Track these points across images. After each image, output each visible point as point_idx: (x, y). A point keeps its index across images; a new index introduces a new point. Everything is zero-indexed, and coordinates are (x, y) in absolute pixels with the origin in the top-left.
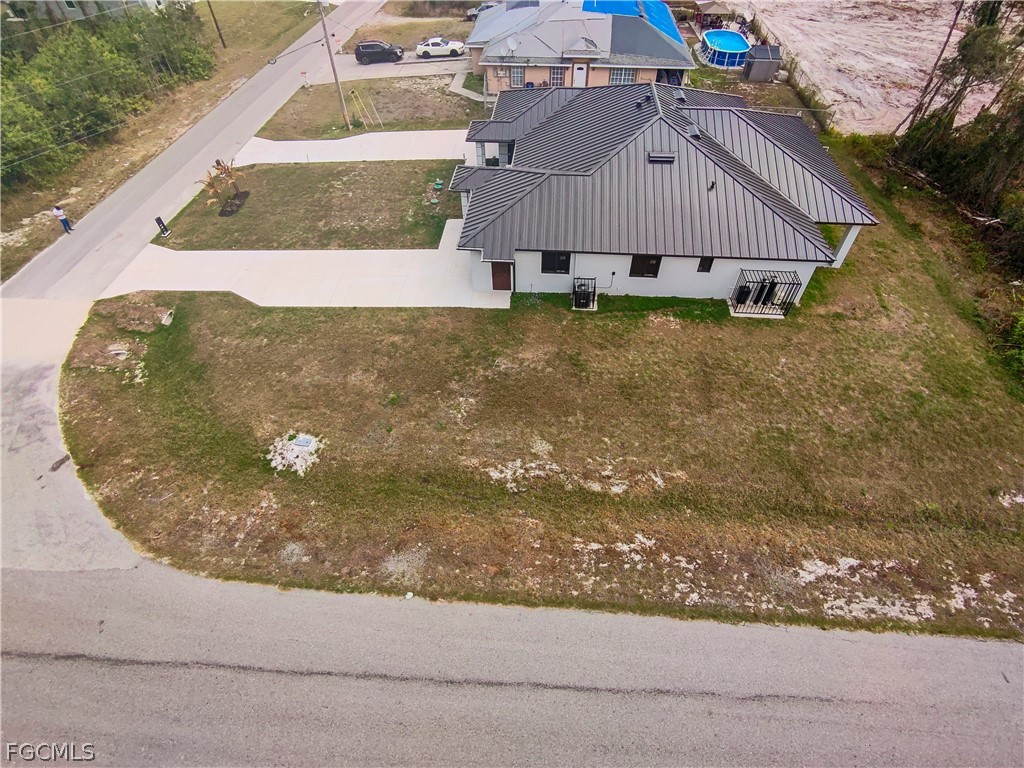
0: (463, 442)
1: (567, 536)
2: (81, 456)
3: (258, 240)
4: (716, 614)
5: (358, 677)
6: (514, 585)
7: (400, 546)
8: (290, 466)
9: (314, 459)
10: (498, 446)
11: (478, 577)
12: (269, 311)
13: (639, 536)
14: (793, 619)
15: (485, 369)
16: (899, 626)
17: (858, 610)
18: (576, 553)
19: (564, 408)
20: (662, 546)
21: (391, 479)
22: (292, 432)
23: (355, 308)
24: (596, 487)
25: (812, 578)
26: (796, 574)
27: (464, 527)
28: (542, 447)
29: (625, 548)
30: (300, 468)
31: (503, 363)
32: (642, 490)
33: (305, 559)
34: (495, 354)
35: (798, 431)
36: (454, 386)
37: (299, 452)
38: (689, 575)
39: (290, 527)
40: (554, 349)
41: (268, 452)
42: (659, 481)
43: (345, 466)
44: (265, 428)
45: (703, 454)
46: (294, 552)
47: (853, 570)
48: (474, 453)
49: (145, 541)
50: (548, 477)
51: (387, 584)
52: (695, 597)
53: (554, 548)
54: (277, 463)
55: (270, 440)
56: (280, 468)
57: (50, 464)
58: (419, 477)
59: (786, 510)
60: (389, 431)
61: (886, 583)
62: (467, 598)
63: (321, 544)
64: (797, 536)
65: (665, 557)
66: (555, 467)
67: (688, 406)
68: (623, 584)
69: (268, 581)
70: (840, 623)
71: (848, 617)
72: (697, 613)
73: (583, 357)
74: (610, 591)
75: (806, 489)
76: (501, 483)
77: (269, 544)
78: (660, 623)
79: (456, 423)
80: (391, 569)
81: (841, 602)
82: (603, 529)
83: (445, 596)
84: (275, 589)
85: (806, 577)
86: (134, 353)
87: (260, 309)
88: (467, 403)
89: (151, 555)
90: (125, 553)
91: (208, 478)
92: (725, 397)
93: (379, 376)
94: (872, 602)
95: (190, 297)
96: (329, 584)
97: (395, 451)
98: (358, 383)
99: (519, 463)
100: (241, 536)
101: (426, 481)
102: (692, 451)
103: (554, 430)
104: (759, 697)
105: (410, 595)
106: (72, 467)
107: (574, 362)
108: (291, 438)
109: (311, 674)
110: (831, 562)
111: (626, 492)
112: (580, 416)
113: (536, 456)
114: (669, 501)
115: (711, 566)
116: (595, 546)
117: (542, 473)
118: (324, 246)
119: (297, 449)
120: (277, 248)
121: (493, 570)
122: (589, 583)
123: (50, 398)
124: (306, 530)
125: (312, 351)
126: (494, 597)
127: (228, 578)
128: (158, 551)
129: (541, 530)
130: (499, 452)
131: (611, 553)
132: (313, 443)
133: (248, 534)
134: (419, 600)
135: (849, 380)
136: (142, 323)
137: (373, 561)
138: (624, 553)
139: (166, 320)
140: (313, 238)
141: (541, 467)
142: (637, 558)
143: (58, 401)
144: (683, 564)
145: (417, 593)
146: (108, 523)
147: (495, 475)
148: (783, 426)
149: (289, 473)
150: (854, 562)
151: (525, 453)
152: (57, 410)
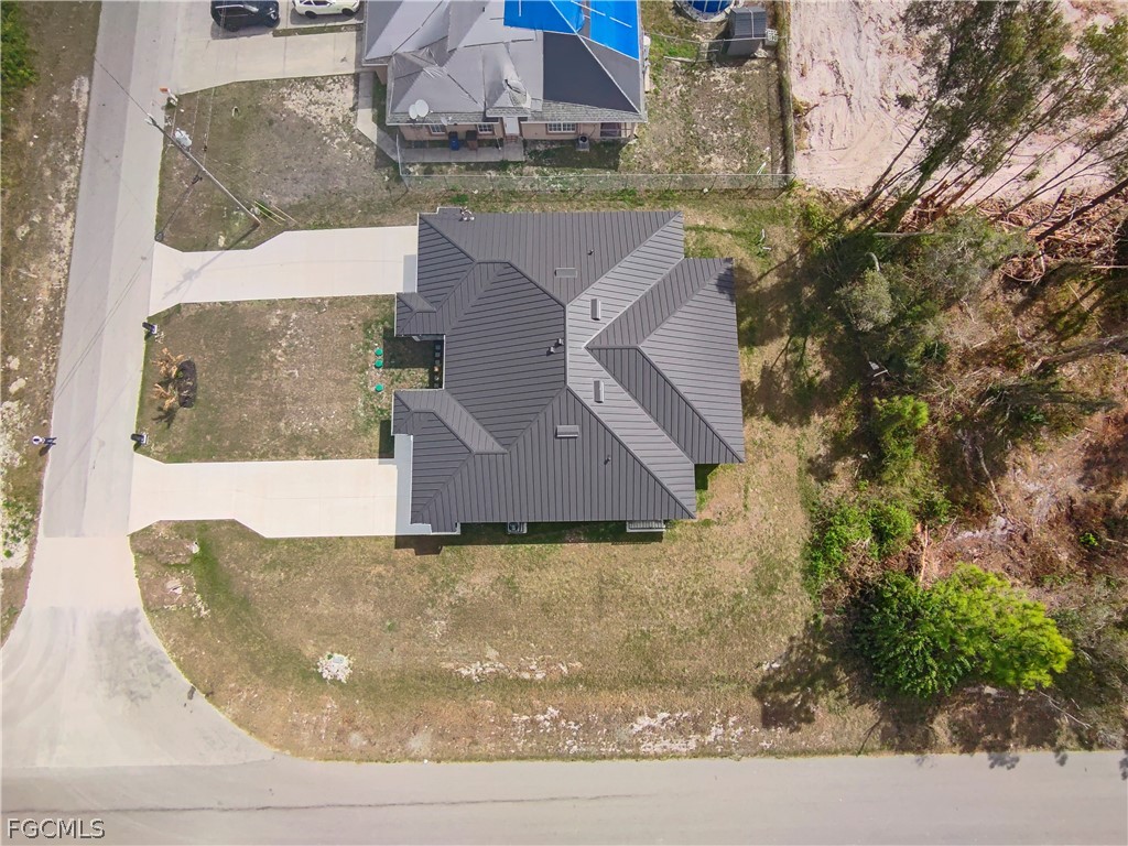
0: (441, 653)
1: (509, 711)
2: (201, 686)
4: (585, 757)
5: (409, 805)
6: (480, 750)
7: (415, 730)
8: (335, 676)
9: (349, 671)
10: (464, 655)
11: (461, 746)
12: (274, 542)
13: (550, 709)
14: (624, 756)
15: (449, 596)
16: (675, 755)
17: (658, 748)
18: (514, 724)
19: (504, 624)
20: (562, 716)
21: (401, 680)
22: (329, 653)
23: (341, 538)
24: (527, 676)
25: (640, 728)
26: (632, 727)
27: (451, 712)
28: (492, 653)
29: (542, 718)
30: (343, 677)
31: (461, 590)
32: (556, 677)
33: (365, 743)
34: (454, 581)
35: (653, 632)
36: (429, 612)
37: (337, 666)
38: (575, 734)
39: (350, 722)
40: (495, 574)
41: (317, 667)
42: (565, 669)
43: (370, 675)
44: (309, 650)
45: (592, 651)
46: (356, 739)
47: (664, 720)
48: (449, 660)
49: (271, 742)
50: (497, 672)
51: (412, 755)
52: (575, 747)
53: (502, 723)
54: (326, 674)
55: (315, 659)
56: (329, 678)
57: (185, 694)
58: (416, 678)
59: (638, 682)
60: (392, 650)
61: (679, 730)
62: (456, 760)
63: (371, 732)
64: (639, 700)
65: (563, 722)
66: (501, 665)
67: (587, 618)
68: (538, 743)
69: (349, 759)
70: (646, 757)
71: (652, 753)
72: (575, 757)
73: (516, 580)
74: (531, 748)
75: (651, 668)
76: (469, 677)
77: (341, 735)
78: (556, 764)
79: (435, 641)
80: (413, 745)
81: (650, 744)
82: (530, 705)
83: (444, 760)
84: (353, 763)
85: (638, 728)
86: (187, 584)
87: (267, 540)
88: (440, 626)
89: (278, 750)
90: (263, 751)
91: (287, 690)
92: (611, 609)
93: (375, 606)
94: (667, 743)
96: (382, 759)
97: (400, 662)
98: (363, 613)
99: (478, 663)
100: (323, 731)
101: (423, 679)
102: (585, 650)
103: (498, 641)
104: (598, 798)
105: (426, 761)
106: (199, 696)
107: (509, 583)
108: (330, 657)
109: (385, 805)
110: (653, 716)
111: (545, 678)
112: (515, 629)
113: (488, 659)
114: (569, 682)
115: (588, 727)
116: (525, 718)
117: (493, 670)
118: (294, 455)
119: (336, 665)
120: (252, 459)
121: (469, 740)
122: (520, 744)
123: (150, 638)
124: (358, 723)
125: (321, 583)
126: (470, 758)
127: (326, 760)
128: (281, 747)
129: (495, 708)
130: (465, 658)
131: (534, 722)
132: (346, 661)
133: (327, 729)
134: (432, 763)
135: (696, 587)
136: (178, 557)
137: (402, 742)
138: (540, 722)
139: (195, 549)
140: (281, 446)
141: (492, 666)
142: (548, 724)
143: (160, 643)
144: (572, 727)
145: (430, 760)
146: (244, 732)
147: (465, 672)
148: (644, 628)
149: (335, 681)
150: (666, 715)
151: (482, 658)
152: (165, 651)
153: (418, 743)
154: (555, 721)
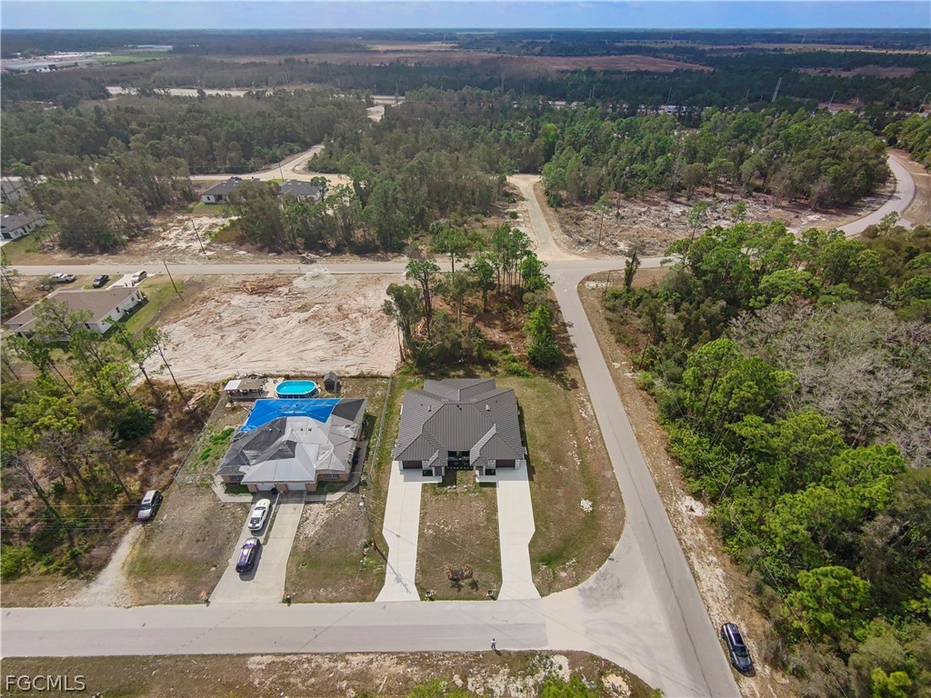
0: (573, 469)
1: (590, 450)
2: (607, 556)
3: (493, 548)
7: (603, 476)
8: (591, 505)
9: (587, 501)
12: (536, 527)
13: (586, 439)
14: (596, 418)
15: (550, 464)
16: (592, 407)
18: (594, 448)
19: (558, 450)
20: (587, 436)
21: (587, 483)
22: (581, 508)
24: (576, 445)
25: (586, 416)
27: (595, 467)
28: (570, 455)
29: (589, 441)
30: (590, 503)
32: (574, 438)
33: (613, 492)
34: (544, 463)
35: (553, 411)
36: (558, 471)
37: (586, 505)
38: (592, 432)
39: (607, 499)
41: (589, 513)
42: (571, 435)
43: (587, 493)
44: (582, 515)
46: (612, 495)
49: (623, 525)
51: (613, 476)
52: (597, 431)
53: (594, 451)
54: (591, 509)
55: (585, 513)
57: (613, 562)
58: (584, 478)
59: (571, 418)
60: (575, 484)
61: (584, 407)
62: (611, 463)
63: (608, 491)
64: (577, 417)
66: (574, 452)
67: (552, 427)
68: (598, 441)
69: (621, 496)
70: (595, 413)
71: (593, 412)
74: (601, 443)
75: (566, 413)
76: (580, 462)
77: (613, 501)
79: (569, 470)
81: (590, 413)
82: (586, 444)
83: (612, 466)
84: (622, 494)
86: (562, 569)
87: (536, 531)
88: (562, 468)
90: (627, 527)
91: (600, 523)
93: (558, 489)
94: (589, 409)
95: (533, 560)
96: (617, 485)
97: (580, 482)
98: (562, 493)
100: (613, 507)
101: (584, 476)
103: (564, 453)
105: (614, 471)
106: (612, 556)
108: (583, 508)
110: (581, 413)
111: (575, 441)
112: (559, 447)
114: (575, 434)
115: (589, 428)
116: (591, 445)
117: (576, 455)
120: (499, 540)
121: (603, 460)
122: (600, 446)
123: (590, 581)
124: (606, 496)
125: (552, 508)
127: (624, 504)
128: (624, 521)
129: (590, 454)
130: (573, 462)
132: (583, 502)
137: (609, 480)
138: (591, 441)
140: (492, 526)
143: (592, 576)
146: (622, 536)
150: (580, 410)
151: (572, 458)
152: (595, 574)
153: (608, 475)
154: (589, 437)
